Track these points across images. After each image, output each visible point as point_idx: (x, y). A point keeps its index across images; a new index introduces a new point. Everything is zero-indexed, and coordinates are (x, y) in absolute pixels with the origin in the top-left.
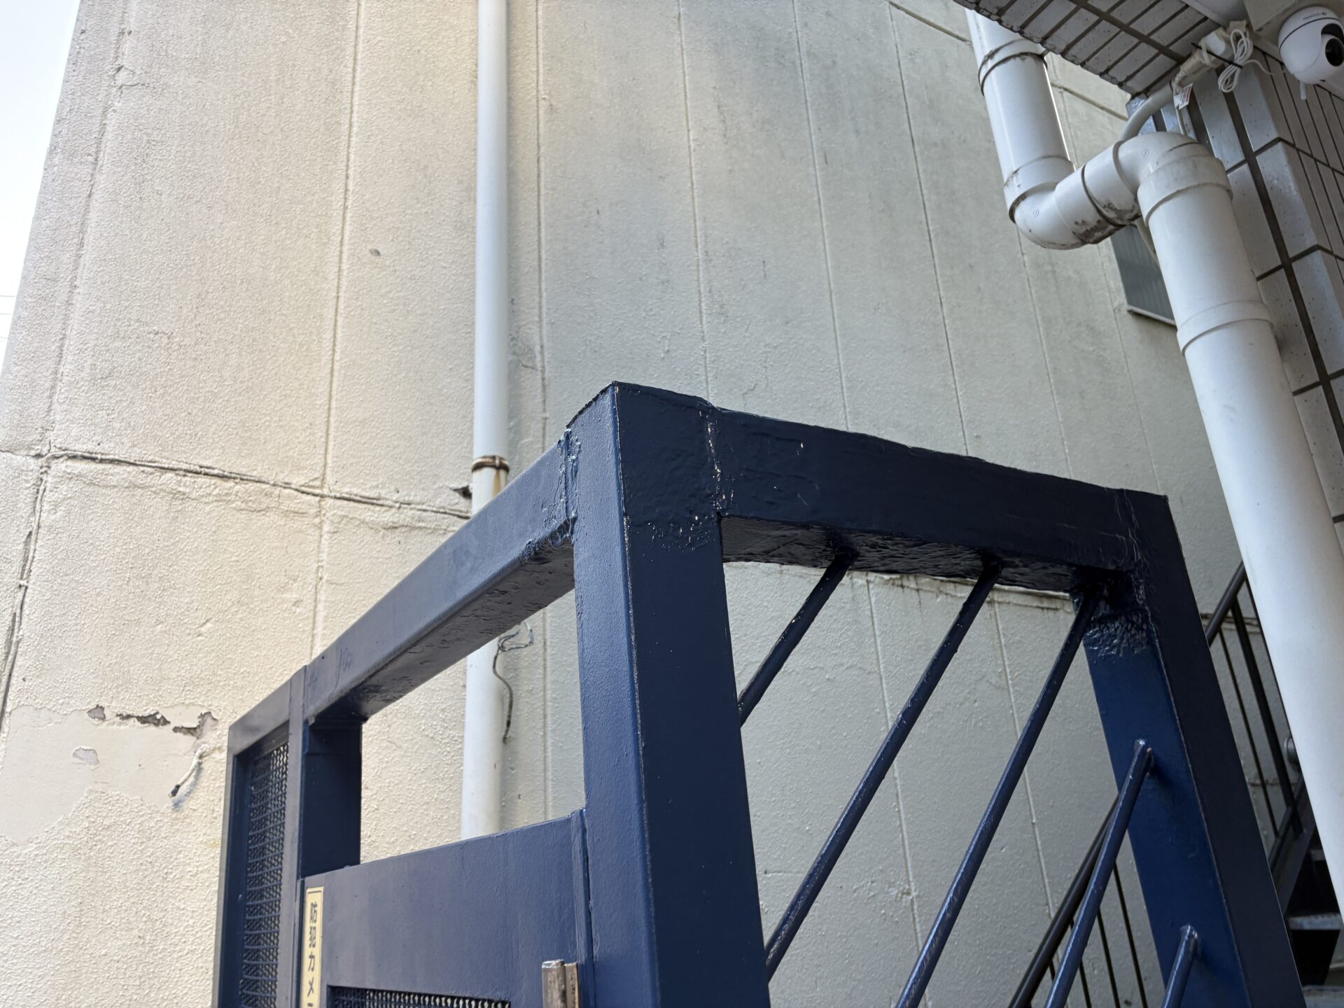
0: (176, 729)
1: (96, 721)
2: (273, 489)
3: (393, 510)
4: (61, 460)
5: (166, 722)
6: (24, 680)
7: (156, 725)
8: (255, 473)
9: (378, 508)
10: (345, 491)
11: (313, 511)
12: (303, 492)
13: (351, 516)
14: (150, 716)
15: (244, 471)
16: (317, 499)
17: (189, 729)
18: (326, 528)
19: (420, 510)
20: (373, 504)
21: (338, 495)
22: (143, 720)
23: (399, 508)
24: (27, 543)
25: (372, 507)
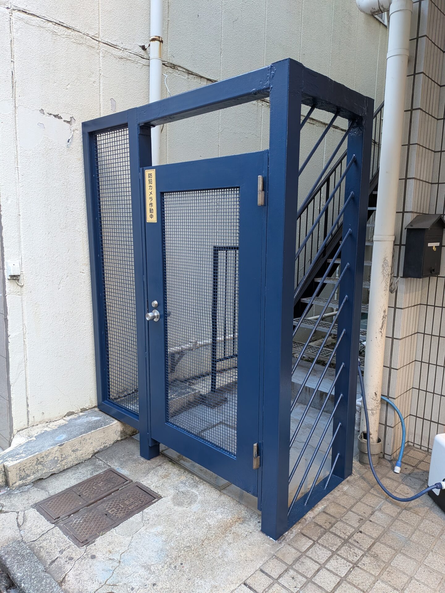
0: (64, 121)
1: (42, 114)
2: (83, 36)
3: (121, 51)
4: (16, 11)
5: (61, 118)
6: (19, 96)
7: (59, 118)
8: (77, 28)
9: (117, 49)
10: (106, 40)
11: (97, 47)
12: (93, 39)
13: (108, 51)
14: (57, 115)
15: (74, 26)
16: (98, 42)
17: (68, 121)
18: (101, 54)
19: (129, 53)
20: (115, 47)
21: (104, 42)
22: (55, 116)
23: (123, 51)
24: (11, 44)
25: (114, 49)
